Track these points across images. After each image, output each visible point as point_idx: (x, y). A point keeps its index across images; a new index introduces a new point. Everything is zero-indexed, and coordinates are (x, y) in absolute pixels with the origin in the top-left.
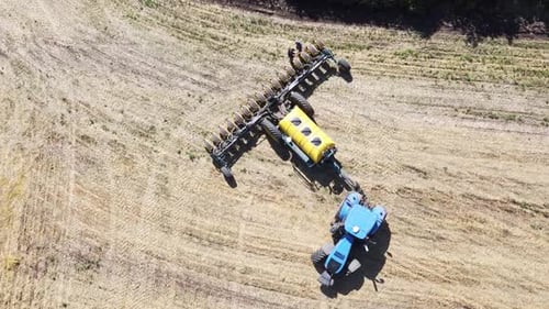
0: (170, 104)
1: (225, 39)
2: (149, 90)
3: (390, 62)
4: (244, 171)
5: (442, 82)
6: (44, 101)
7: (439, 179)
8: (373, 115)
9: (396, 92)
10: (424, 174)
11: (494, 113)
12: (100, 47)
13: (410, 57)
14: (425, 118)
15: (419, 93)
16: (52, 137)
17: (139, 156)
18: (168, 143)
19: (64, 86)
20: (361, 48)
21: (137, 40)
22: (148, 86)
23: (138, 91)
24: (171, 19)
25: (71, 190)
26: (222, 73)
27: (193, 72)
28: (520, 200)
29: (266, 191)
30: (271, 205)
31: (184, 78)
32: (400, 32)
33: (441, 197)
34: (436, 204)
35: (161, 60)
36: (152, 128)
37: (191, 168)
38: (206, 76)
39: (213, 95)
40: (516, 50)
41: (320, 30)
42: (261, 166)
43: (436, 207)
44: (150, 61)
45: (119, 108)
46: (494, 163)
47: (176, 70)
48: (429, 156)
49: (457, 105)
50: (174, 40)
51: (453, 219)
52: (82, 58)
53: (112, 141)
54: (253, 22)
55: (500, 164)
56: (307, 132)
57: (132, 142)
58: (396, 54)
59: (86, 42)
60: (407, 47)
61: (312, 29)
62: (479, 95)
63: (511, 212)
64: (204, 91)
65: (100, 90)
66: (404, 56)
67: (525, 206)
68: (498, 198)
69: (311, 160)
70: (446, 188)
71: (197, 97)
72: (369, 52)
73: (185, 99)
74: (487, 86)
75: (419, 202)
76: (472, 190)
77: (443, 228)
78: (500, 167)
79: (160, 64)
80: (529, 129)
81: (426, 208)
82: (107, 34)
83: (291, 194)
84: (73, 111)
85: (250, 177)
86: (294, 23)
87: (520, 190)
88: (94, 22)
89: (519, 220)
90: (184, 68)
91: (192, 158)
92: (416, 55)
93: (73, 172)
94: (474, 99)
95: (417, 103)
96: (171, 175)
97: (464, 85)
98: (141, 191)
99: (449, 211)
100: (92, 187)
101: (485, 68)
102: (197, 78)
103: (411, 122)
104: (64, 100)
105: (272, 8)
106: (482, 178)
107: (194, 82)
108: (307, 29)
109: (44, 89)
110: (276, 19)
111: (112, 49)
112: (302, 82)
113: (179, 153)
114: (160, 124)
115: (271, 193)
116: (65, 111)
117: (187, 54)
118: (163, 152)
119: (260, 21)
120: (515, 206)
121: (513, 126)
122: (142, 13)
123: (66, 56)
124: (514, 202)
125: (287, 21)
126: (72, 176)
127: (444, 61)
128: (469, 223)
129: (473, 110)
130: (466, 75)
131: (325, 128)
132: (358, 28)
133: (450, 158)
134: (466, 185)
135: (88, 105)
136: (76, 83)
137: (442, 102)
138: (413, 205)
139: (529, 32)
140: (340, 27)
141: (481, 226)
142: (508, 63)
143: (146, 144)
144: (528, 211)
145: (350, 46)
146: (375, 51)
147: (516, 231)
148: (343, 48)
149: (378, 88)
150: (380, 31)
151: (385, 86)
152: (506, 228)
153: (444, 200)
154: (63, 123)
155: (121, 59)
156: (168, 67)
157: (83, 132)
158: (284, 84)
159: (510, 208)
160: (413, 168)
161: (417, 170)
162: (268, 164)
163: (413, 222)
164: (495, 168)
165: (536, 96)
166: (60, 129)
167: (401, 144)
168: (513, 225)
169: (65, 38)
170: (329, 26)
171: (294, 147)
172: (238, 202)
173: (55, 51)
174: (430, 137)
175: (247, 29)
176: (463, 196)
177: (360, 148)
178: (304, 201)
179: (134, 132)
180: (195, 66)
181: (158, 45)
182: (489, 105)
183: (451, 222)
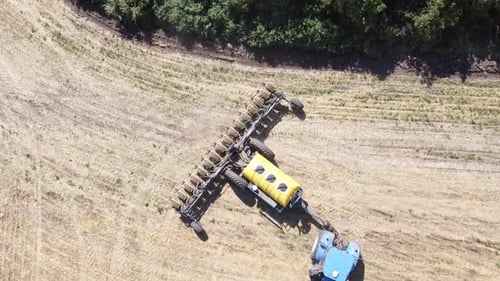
0: (136, 156)
1: (187, 88)
2: (114, 142)
3: (351, 106)
4: (213, 221)
5: (403, 124)
6: (8, 157)
7: (404, 222)
8: (337, 159)
9: (359, 136)
10: (390, 217)
11: (454, 152)
12: (63, 99)
13: (370, 100)
14: (389, 161)
15: (380, 135)
16: (18, 195)
17: (106, 210)
18: (135, 195)
19: (28, 142)
20: (322, 93)
21: (99, 91)
22: (112, 139)
23: (103, 143)
24: (133, 69)
25: (39, 248)
26: (187, 123)
27: (157, 122)
28: (483, 239)
29: (235, 241)
30: (242, 256)
31: (149, 129)
32: (359, 76)
33: (407, 239)
34: (402, 246)
35: (125, 111)
36: (119, 181)
37: (159, 221)
38: (170, 126)
39: (178, 145)
40: (472, 90)
41: (281, 75)
42: (230, 216)
43: (403, 249)
44: (115, 113)
45: (85, 163)
46: (457, 203)
47: (140, 121)
48: (395, 198)
49: (418, 146)
50: (136, 90)
51: (421, 261)
52: (45, 112)
53: (79, 196)
54: (215, 70)
55: (463, 204)
56: (272, 179)
57: (99, 197)
58: (356, 98)
59: (49, 95)
60: (367, 90)
61: (273, 76)
62: (438, 135)
63: (476, 251)
64: (170, 141)
65: (65, 145)
66: (364, 99)
67: (489, 244)
68: (463, 238)
69: (279, 205)
70: (412, 230)
71: (163, 148)
72: (330, 97)
73: (151, 151)
74: (446, 126)
75: (387, 246)
76: (437, 231)
77: (412, 271)
78: (464, 207)
79: (123, 115)
80: (489, 167)
81: (394, 251)
82: (69, 88)
83: (261, 243)
84: (38, 167)
85: (219, 227)
86: (255, 69)
87: (483, 229)
88: (56, 75)
89: (484, 259)
90: (148, 119)
91: (160, 210)
92: (376, 98)
93: (40, 230)
94: (434, 139)
95: (380, 146)
96: (139, 228)
97: (424, 127)
98: (110, 246)
99: (417, 253)
100: (59, 245)
101: (443, 109)
102: (161, 128)
103: (374, 164)
104: (28, 156)
105: (232, 55)
106: (446, 218)
107: (159, 133)
108: (269, 76)
109: (7, 146)
110: (237, 66)
111: (76, 103)
112: (258, 127)
113: (147, 205)
114: (126, 177)
115: (241, 243)
116: (29, 168)
117: (150, 104)
118: (131, 206)
119: (222, 69)
120: (480, 246)
121: (472, 165)
122: (104, 64)
123: (28, 112)
124: (479, 241)
125: (248, 68)
126: (39, 235)
127: (403, 103)
128: (437, 264)
129: (434, 151)
130: (426, 116)
131: (291, 174)
132: (318, 72)
133: (415, 199)
134: (432, 227)
135: (52, 161)
136: (39, 138)
137: (403, 144)
138: (381, 249)
139: (482, 71)
140: (300, 72)
141: (448, 267)
142: (464, 102)
143: (114, 197)
144: (492, 249)
145: (311, 91)
146: (336, 96)
147: (483, 271)
148: (304, 93)
149: (340, 131)
150: (339, 74)
151: (347, 130)
152: (473, 267)
153: (411, 242)
154: (27, 180)
155: (85, 111)
156: (132, 118)
157: (49, 188)
158: (242, 131)
159: (474, 248)
160: (379, 212)
161: (384, 214)
162: (238, 214)
163: (383, 266)
164: (459, 208)
165: (493, 134)
166: (24, 186)
167: (366, 188)
168: (478, 264)
169: (27, 93)
170: (289, 71)
171: (261, 194)
172: (208, 253)
173: (17, 105)
174: (394, 179)
175: (208, 77)
176: (428, 237)
177: (327, 193)
178: (274, 250)
179: (100, 186)
180: (160, 117)
181: (122, 97)
182: (449, 145)
183: (419, 264)
